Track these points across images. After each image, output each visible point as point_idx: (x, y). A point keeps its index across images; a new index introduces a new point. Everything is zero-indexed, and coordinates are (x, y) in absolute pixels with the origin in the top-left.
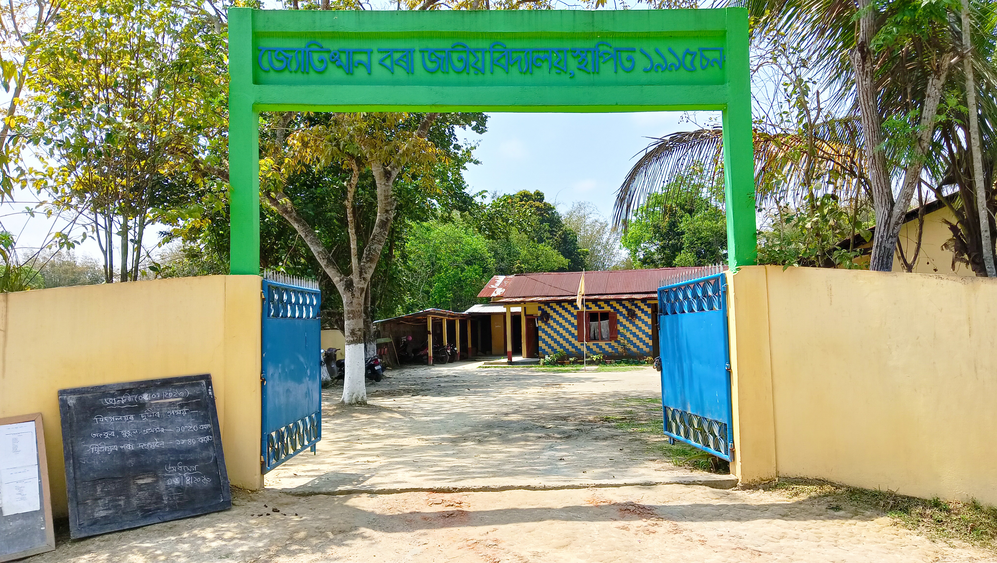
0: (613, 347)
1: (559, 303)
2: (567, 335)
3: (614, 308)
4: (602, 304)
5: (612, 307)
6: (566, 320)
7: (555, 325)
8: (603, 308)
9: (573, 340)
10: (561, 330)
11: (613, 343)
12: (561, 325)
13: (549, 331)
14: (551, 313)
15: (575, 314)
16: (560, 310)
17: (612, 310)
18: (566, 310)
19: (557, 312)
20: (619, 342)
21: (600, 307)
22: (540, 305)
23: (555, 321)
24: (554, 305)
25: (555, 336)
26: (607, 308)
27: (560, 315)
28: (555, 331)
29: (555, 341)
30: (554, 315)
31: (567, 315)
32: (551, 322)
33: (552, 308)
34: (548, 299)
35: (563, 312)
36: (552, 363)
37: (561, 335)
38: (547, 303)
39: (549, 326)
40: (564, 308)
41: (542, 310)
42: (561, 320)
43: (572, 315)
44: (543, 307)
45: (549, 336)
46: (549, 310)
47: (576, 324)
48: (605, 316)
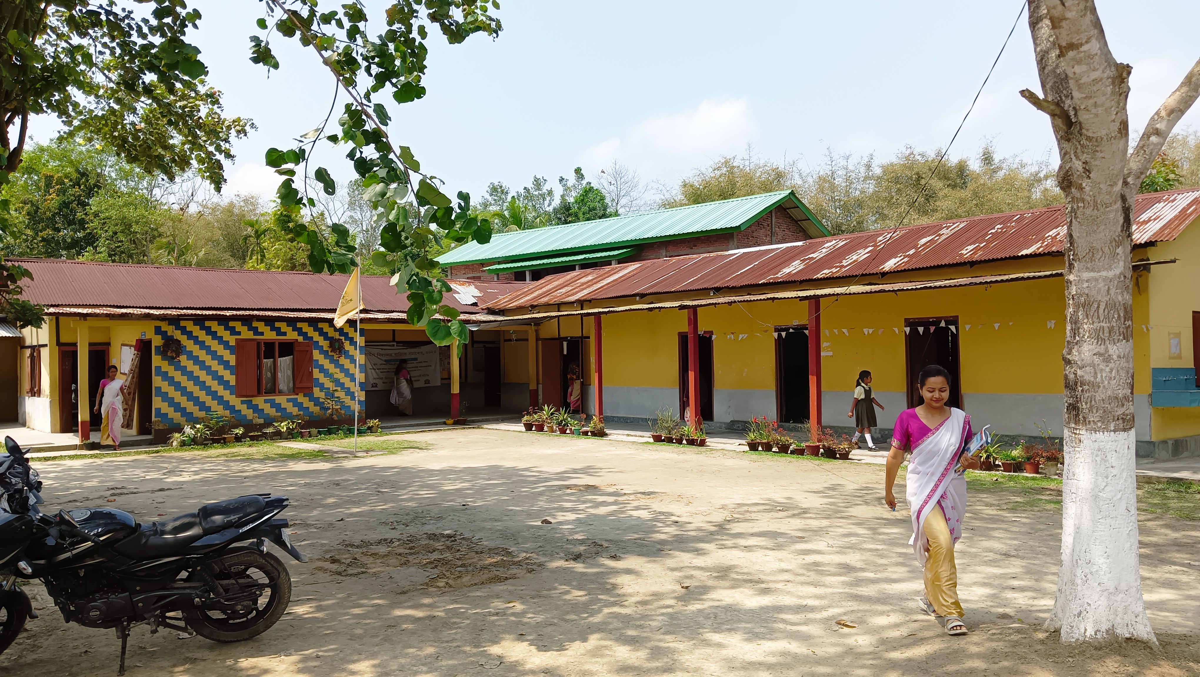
0: (300, 406)
1: (199, 320)
2: (215, 385)
3: (305, 335)
4: (283, 326)
5: (300, 331)
6: (214, 355)
7: (190, 366)
8: (285, 334)
9: (226, 395)
10: (203, 376)
11: (300, 398)
12: (202, 365)
13: (178, 376)
14: (183, 339)
15: (232, 343)
16: (202, 335)
17: (301, 339)
18: (214, 335)
19: (196, 340)
20: (312, 399)
21: (279, 332)
22: (158, 323)
23: (190, 356)
24: (190, 326)
25: (190, 386)
26: (292, 335)
27: (202, 345)
28: (191, 376)
29: (190, 396)
30: (189, 345)
31: (214, 345)
32: (183, 359)
33: (184, 330)
34: (174, 312)
35: (208, 340)
36: (194, 442)
37: (203, 386)
38: (174, 321)
39: (178, 367)
40: (209, 331)
41: (164, 334)
42: (202, 355)
43: (226, 345)
44: (165, 326)
45: (177, 386)
46: (178, 335)
47: (233, 363)
48: (287, 348)
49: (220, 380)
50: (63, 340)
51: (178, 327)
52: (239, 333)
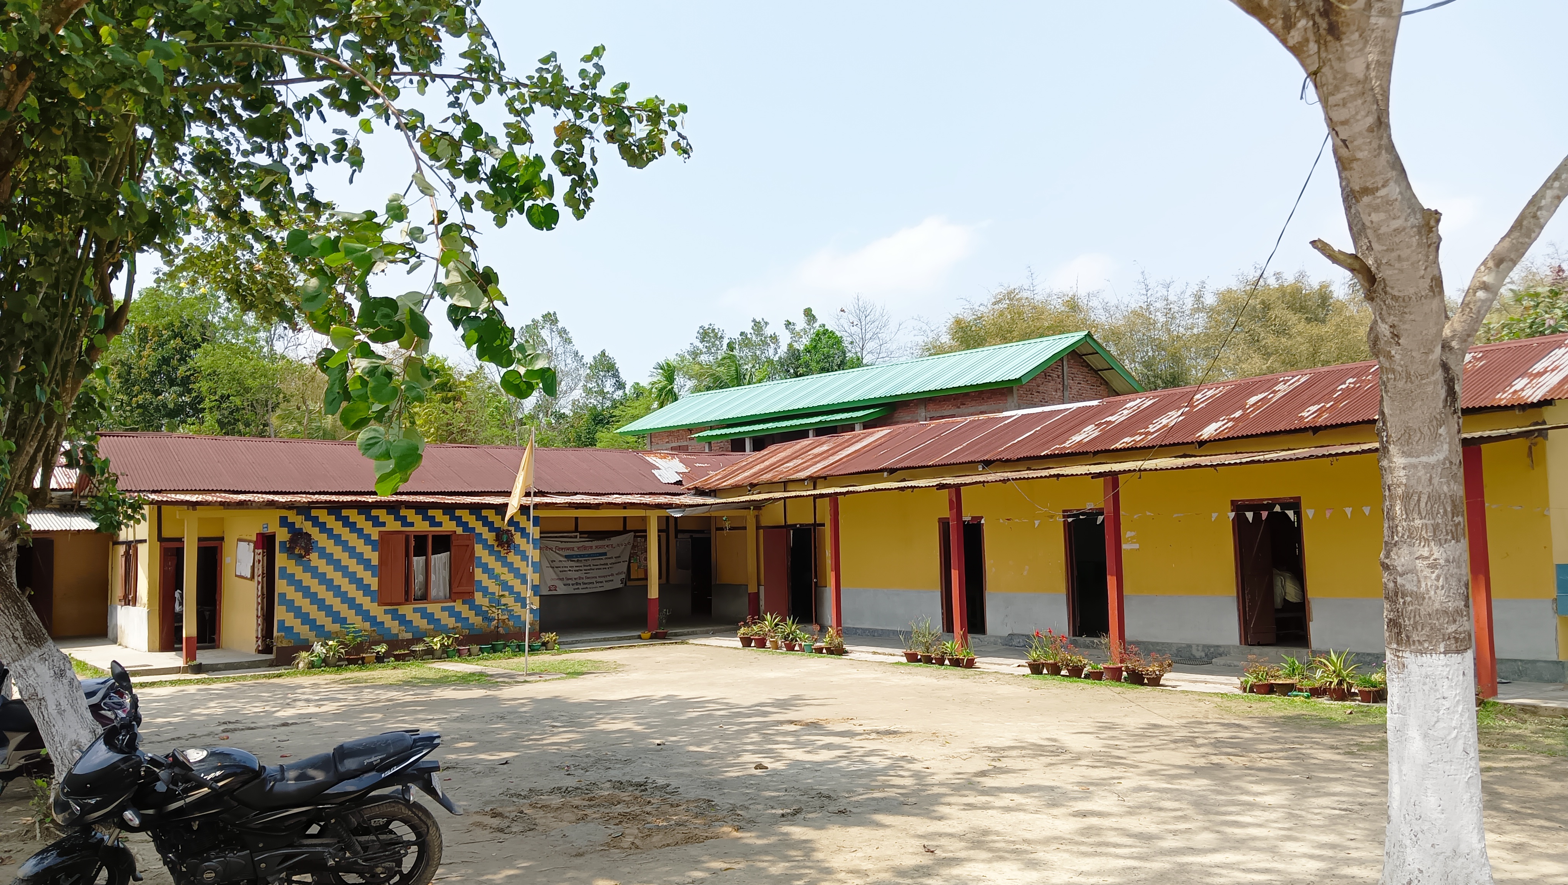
0: (457, 616)
1: (335, 509)
2: (352, 591)
3: (465, 525)
4: (438, 514)
5: (459, 521)
6: (352, 552)
7: (322, 565)
8: (440, 524)
9: (367, 603)
10: (338, 578)
11: (458, 606)
12: (337, 565)
13: (307, 579)
14: (314, 533)
15: (375, 537)
16: (337, 527)
17: (459, 531)
18: (352, 527)
19: (330, 533)
20: (473, 607)
21: (433, 522)
22: (284, 513)
23: (323, 554)
24: (323, 515)
25: (322, 592)
26: (448, 526)
27: (337, 539)
28: (323, 579)
29: (321, 605)
30: (321, 539)
31: (353, 539)
32: (314, 556)
33: (315, 521)
34: (304, 499)
35: (346, 534)
36: (325, 663)
37: (337, 591)
38: (305, 510)
39: (308, 568)
40: (346, 522)
41: (291, 526)
42: (338, 552)
43: (367, 539)
44: (292, 516)
45: (306, 592)
46: (307, 527)
47: (375, 562)
48: (442, 543)
49: (359, 583)
50: (166, 534)
51: (308, 518)
52: (383, 524)
